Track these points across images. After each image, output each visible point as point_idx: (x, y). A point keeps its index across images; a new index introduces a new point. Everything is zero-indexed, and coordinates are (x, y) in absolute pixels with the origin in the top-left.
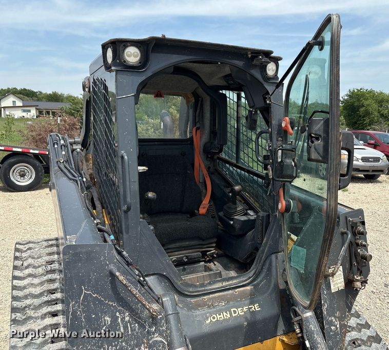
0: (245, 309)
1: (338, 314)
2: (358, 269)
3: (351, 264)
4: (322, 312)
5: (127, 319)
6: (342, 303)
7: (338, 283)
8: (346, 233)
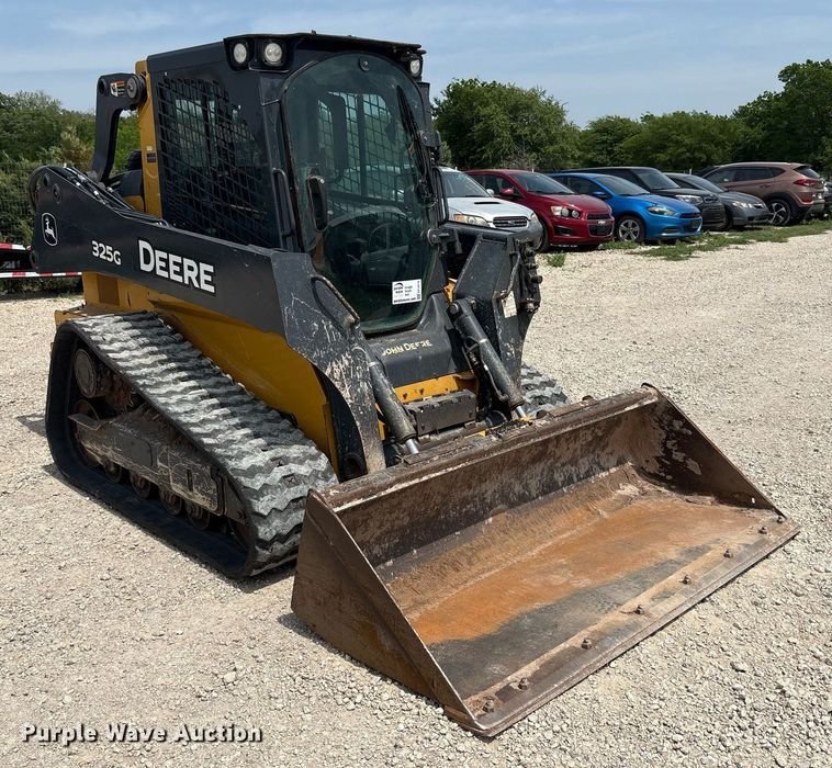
0: (417, 345)
1: (512, 340)
2: (530, 292)
3: (521, 288)
4: (497, 337)
5: (331, 326)
6: (516, 331)
7: (510, 308)
8: (515, 255)
